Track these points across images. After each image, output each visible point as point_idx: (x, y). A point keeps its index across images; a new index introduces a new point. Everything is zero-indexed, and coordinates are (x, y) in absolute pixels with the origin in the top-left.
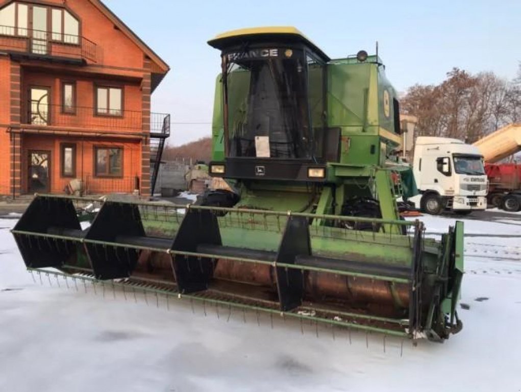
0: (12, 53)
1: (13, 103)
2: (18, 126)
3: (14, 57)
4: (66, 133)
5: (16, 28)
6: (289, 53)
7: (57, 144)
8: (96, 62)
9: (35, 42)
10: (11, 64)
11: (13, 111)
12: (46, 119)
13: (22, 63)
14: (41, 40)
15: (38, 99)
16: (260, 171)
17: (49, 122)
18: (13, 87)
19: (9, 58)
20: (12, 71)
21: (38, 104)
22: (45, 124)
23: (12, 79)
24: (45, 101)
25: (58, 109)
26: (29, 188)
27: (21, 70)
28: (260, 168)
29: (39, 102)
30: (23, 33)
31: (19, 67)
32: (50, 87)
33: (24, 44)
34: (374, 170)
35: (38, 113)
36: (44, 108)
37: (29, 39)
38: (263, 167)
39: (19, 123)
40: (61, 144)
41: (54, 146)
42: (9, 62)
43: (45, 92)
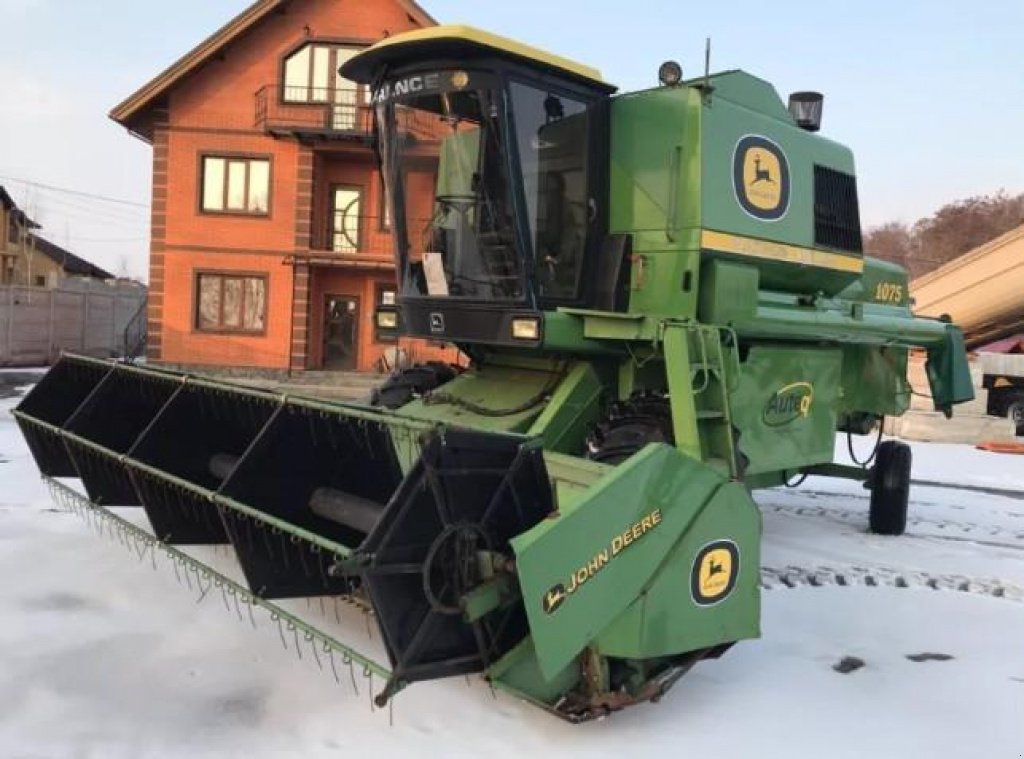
0: (300, 131)
1: (299, 214)
2: (305, 254)
3: (302, 138)
4: (374, 264)
5: (310, 88)
6: (461, 80)
7: (370, 285)
8: (433, 136)
9: (337, 109)
10: (301, 150)
11: (299, 229)
12: (355, 241)
13: (317, 148)
14: (347, 105)
15: (344, 207)
16: (435, 323)
17: (359, 247)
18: (300, 188)
19: (296, 140)
20: (301, 160)
21: (344, 216)
22: (354, 251)
23: (301, 174)
24: (354, 210)
25: (374, 223)
26: (324, 360)
27: (314, 158)
28: (437, 318)
29: (345, 212)
30: (320, 96)
31: (311, 154)
32: (362, 186)
33: (321, 114)
34: (662, 325)
35: (344, 231)
36: (352, 223)
37: (328, 107)
38: (440, 315)
39: (307, 248)
40: (376, 285)
41: (365, 289)
42: (296, 147)
43: (354, 195)
